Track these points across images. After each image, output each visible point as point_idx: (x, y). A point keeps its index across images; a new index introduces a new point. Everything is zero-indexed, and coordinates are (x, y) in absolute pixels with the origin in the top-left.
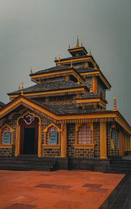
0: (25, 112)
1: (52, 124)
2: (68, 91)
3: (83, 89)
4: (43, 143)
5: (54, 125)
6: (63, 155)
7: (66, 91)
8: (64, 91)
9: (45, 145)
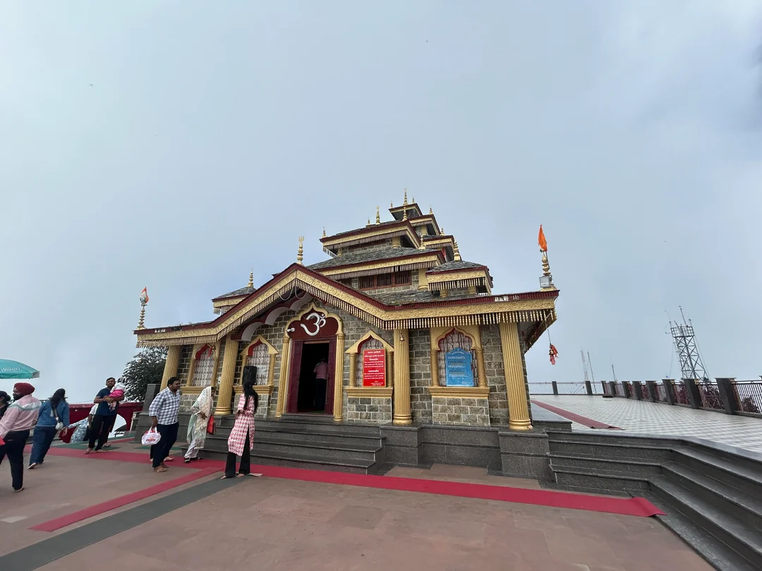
0: (305, 306)
1: (371, 333)
2: (402, 263)
3: (434, 258)
4: (345, 383)
5: (375, 336)
6: (402, 420)
7: (397, 263)
8: (392, 264)
9: (351, 387)
